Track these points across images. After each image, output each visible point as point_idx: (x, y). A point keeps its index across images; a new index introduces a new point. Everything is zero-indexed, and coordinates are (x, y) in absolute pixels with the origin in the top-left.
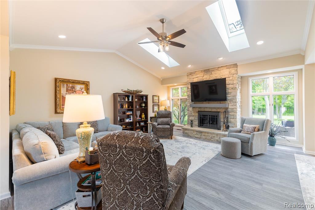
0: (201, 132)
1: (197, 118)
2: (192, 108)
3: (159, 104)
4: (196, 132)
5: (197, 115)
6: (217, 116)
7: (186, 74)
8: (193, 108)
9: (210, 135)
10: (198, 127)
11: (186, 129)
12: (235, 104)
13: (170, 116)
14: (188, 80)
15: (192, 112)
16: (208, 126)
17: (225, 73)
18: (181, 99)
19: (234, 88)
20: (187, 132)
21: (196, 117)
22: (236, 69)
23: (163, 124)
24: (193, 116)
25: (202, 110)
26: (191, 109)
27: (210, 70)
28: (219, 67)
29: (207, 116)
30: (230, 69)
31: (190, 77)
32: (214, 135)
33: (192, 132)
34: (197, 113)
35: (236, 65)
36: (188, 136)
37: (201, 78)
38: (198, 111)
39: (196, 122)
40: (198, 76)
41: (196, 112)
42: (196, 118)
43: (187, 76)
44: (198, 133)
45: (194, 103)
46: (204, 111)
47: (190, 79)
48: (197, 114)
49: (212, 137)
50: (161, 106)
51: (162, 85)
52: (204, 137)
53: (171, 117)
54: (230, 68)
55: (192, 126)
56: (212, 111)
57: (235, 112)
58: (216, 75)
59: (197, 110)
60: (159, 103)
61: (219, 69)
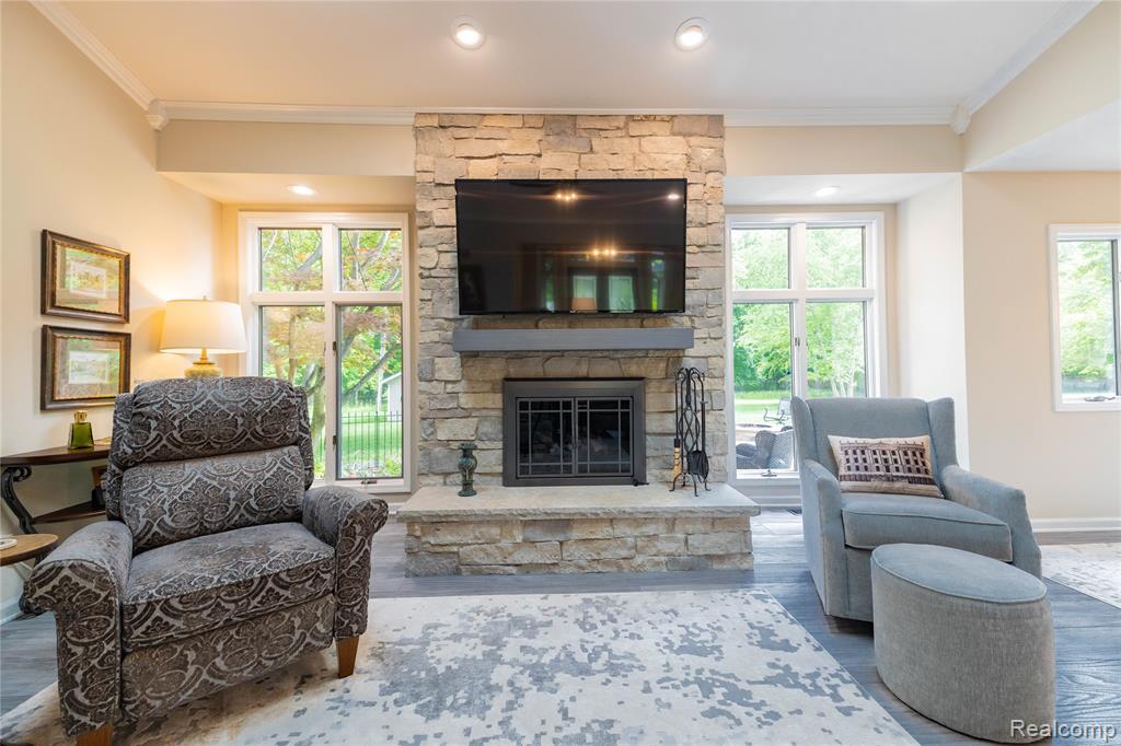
0: (560, 523)
1: (492, 428)
2: (455, 360)
3: (125, 329)
4: (526, 524)
5: (500, 405)
6: (625, 404)
7: (411, 120)
8: (469, 356)
9: (628, 531)
10: (507, 482)
11: (438, 521)
12: (715, 332)
13: (291, 429)
14: (428, 166)
15: (459, 388)
16: (575, 471)
17: (669, 157)
18: (339, 307)
19: (708, 249)
20: (449, 539)
21: (484, 418)
22: (716, 142)
23: (216, 519)
24: (467, 414)
25: (533, 368)
26: (449, 367)
27: (582, 124)
28: (631, 118)
29: (567, 405)
30: (694, 141)
31: (444, 142)
32: (650, 529)
33: (495, 531)
34: (494, 391)
35: (714, 125)
36: (457, 572)
37: (524, 163)
38: (499, 376)
39: (490, 457)
40: (503, 146)
41: (488, 387)
42: (487, 428)
43: (418, 131)
44: (536, 534)
45: (476, 326)
46: (541, 375)
47: (440, 156)
48: (496, 400)
49: (640, 543)
50: (156, 348)
51: (159, 167)
52: (580, 554)
53: (303, 443)
54: (691, 135)
55: (467, 489)
56: (591, 376)
57: (716, 373)
58: (616, 162)
59: (497, 370)
60: (127, 318)
61: (635, 129)
